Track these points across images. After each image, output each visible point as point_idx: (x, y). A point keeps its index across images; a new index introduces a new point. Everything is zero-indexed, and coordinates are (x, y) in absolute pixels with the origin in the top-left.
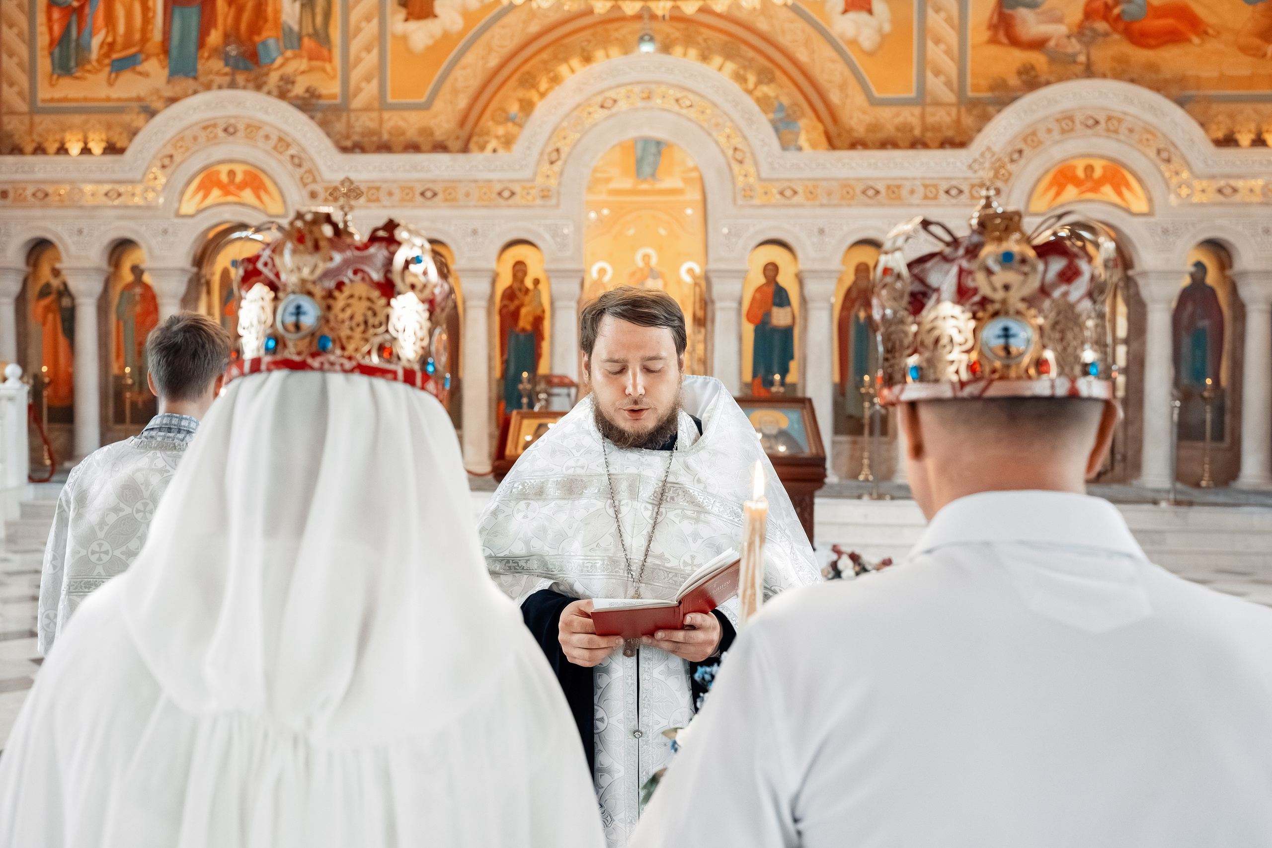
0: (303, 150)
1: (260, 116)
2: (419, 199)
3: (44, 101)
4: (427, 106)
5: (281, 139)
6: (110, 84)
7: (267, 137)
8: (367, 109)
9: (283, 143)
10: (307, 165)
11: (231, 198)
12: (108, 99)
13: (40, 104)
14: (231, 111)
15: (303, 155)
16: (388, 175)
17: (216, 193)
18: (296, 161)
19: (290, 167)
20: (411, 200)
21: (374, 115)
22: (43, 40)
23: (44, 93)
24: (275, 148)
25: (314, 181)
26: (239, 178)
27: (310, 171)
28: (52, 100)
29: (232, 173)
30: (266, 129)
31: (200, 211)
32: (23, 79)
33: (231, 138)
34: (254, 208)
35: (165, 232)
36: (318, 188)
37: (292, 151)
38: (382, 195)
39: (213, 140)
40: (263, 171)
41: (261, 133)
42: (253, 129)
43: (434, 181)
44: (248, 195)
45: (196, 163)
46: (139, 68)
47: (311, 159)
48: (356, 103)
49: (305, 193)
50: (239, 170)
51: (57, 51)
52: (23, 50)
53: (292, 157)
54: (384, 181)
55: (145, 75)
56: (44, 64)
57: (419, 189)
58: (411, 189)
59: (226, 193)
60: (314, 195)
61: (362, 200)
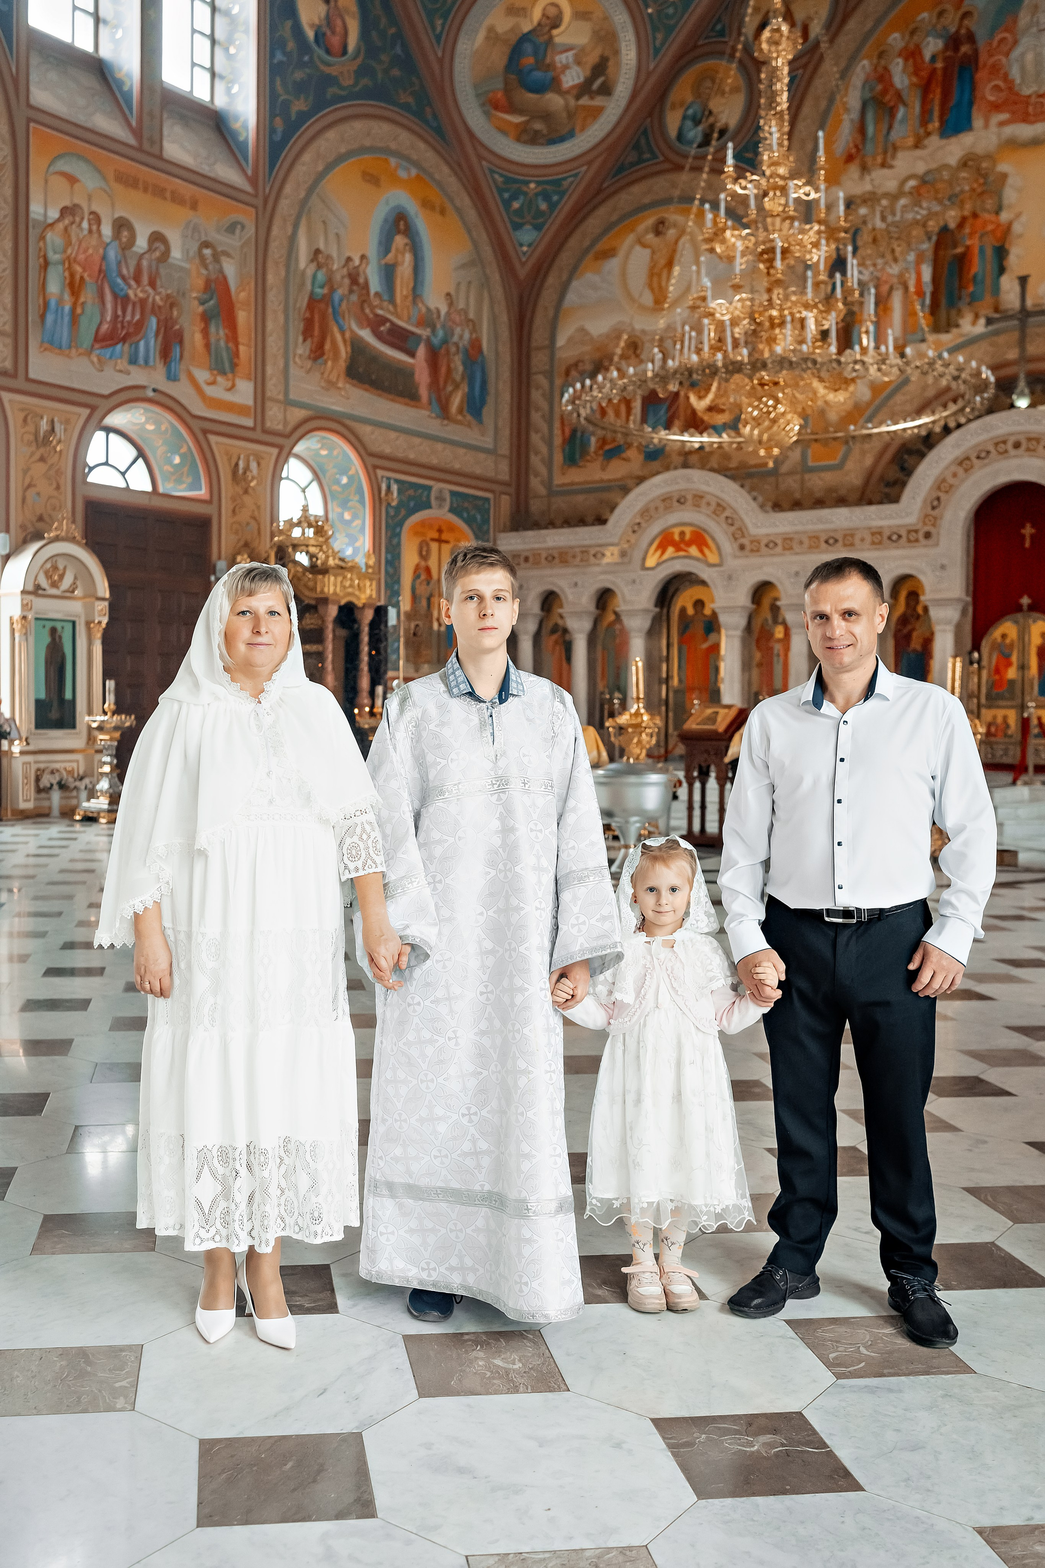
0: (735, 511)
1: (704, 488)
2: (824, 545)
3: (558, 486)
4: (840, 466)
5: (719, 505)
6: (603, 469)
7: (708, 504)
8: (791, 473)
9: (720, 507)
10: (738, 524)
11: (682, 553)
12: (602, 481)
13: (555, 489)
14: (683, 485)
15: (735, 516)
16: (800, 528)
17: (670, 550)
18: (730, 521)
19: (725, 526)
20: (817, 547)
21: (798, 477)
22: (558, 441)
23: (559, 480)
24: (714, 512)
25: (743, 536)
26: (688, 536)
27: (740, 529)
28: (563, 485)
29: (682, 534)
30: (708, 497)
31: (658, 564)
32: (543, 470)
33: (683, 507)
34: (697, 559)
35: (634, 582)
36: (745, 541)
37: (727, 513)
38: (795, 545)
39: (668, 509)
40: (705, 531)
41: (704, 501)
42: (699, 497)
43: (835, 531)
44: (694, 551)
45: (656, 528)
46: (624, 455)
47: (741, 520)
48: (784, 469)
49: (736, 546)
50: (688, 530)
51: (567, 448)
52: (544, 449)
53: (727, 518)
54: (796, 533)
55: (627, 460)
56: (558, 458)
57: (823, 537)
58: (817, 538)
59: (678, 549)
60: (742, 547)
61: (779, 549)
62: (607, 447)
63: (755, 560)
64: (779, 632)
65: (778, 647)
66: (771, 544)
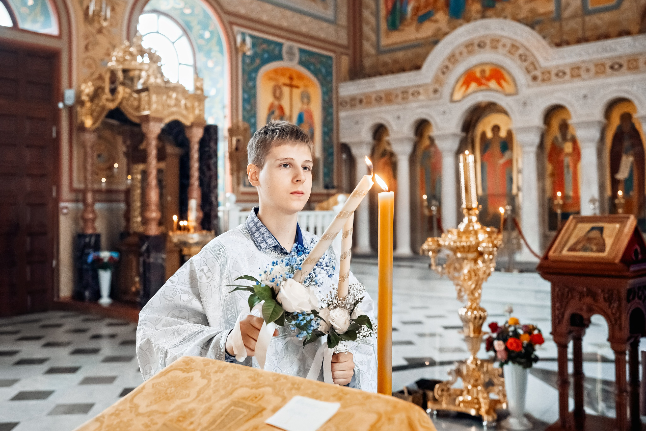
0: (527, 49)
1: (500, 33)
2: (609, 71)
3: (384, 46)
4: (616, 7)
5: (513, 46)
6: (417, 30)
7: (504, 46)
8: (573, 17)
9: (514, 47)
10: (530, 59)
11: (483, 87)
12: (417, 39)
13: (382, 49)
14: (482, 33)
15: (528, 53)
16: (586, 58)
17: (473, 86)
18: (523, 58)
19: (519, 62)
20: (603, 72)
21: (579, 20)
22: (383, 12)
23: (385, 42)
24: (509, 52)
25: (535, 69)
26: (488, 73)
27: (532, 63)
28: (388, 45)
29: (483, 71)
30: (504, 41)
31: (464, 97)
32: (373, 36)
33: (482, 50)
34: (496, 91)
35: (444, 112)
36: (538, 73)
37: (521, 51)
38: (582, 72)
39: (470, 52)
40: (503, 68)
41: (501, 44)
42: (496, 41)
43: (620, 57)
44: (493, 84)
46: (433, 18)
47: (533, 55)
48: (566, 14)
49: (529, 78)
50: (488, 69)
51: (390, 18)
52: (372, 20)
53: (520, 56)
54: (583, 62)
55: (436, 21)
56: (383, 26)
57: (609, 63)
58: (603, 65)
59: (480, 83)
60: (535, 78)
61: (568, 77)
62: (420, 13)
63: (546, 88)
64: (568, 147)
65: (567, 160)
66: (560, 74)
